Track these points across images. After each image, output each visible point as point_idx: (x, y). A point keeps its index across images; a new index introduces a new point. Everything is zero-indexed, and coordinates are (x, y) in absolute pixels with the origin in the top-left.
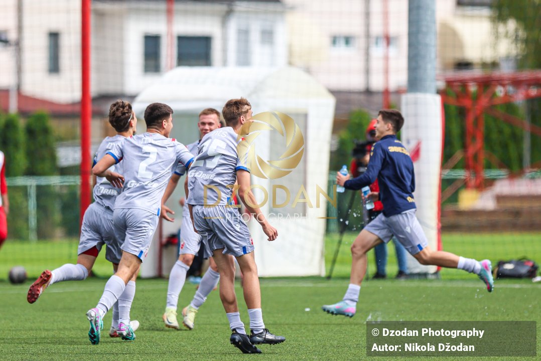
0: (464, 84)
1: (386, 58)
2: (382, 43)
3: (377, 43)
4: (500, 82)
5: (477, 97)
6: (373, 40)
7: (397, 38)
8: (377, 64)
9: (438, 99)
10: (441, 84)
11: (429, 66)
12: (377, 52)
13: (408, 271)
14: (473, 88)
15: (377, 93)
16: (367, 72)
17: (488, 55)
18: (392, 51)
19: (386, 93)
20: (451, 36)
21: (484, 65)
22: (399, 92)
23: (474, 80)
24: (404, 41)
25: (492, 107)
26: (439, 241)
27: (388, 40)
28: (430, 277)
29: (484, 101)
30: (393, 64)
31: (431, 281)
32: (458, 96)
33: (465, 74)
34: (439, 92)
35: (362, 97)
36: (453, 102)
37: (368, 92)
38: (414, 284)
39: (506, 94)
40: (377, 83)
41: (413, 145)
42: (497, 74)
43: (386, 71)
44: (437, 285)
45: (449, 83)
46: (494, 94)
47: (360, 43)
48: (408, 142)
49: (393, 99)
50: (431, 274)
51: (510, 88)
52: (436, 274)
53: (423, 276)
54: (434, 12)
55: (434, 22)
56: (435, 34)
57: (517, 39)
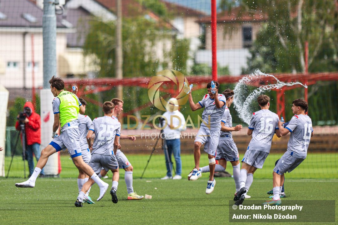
1: (33, 72)
2: (31, 65)
3: (29, 65)
4: (87, 83)
6: (27, 64)
7: (38, 63)
8: (29, 75)
12: (29, 69)
13: (44, 174)
15: (29, 89)
16: (24, 79)
17: (81, 71)
18: (36, 69)
19: (33, 89)
20: (64, 62)
22: (39, 88)
23: (75, 83)
24: (41, 64)
26: (59, 160)
27: (34, 64)
28: (55, 177)
30: (36, 75)
31: (55, 178)
33: (71, 80)
35: (22, 91)
37: (25, 88)
38: (47, 180)
39: (91, 90)
40: (29, 84)
41: (46, 114)
42: (86, 79)
43: (33, 79)
44: (58, 180)
46: (85, 90)
47: (21, 65)
48: (44, 113)
49: (36, 91)
50: (55, 175)
51: (92, 87)
52: (58, 175)
53: (52, 176)
54: (55, 50)
55: (55, 55)
56: (56, 61)
57: (95, 63)
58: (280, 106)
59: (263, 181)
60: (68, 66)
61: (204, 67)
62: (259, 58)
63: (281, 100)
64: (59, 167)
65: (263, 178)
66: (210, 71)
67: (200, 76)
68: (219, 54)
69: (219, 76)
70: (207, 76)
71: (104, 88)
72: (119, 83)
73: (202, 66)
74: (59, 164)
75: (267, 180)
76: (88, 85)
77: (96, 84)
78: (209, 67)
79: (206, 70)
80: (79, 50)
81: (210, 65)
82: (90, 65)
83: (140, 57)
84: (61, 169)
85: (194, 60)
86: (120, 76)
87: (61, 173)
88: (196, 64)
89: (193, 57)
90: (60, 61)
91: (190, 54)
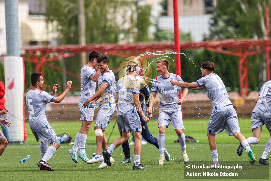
0: (34, 52)
4: (51, 51)
5: (40, 58)
7: (0, 30)
9: (21, 59)
10: (23, 52)
11: (17, 43)
14: (38, 54)
17: (44, 38)
20: (26, 29)
21: (43, 43)
23: (39, 50)
25: (48, 62)
26: (24, 127)
28: (21, 143)
29: (44, 60)
31: (21, 145)
32: (31, 58)
33: (34, 47)
34: (22, 56)
36: (29, 60)
39: (54, 56)
41: (10, 81)
42: (50, 46)
44: (24, 147)
45: (27, 51)
46: (49, 56)
50: (21, 142)
51: (56, 54)
52: (23, 142)
53: (18, 143)
54: (18, 17)
55: (18, 22)
56: (18, 28)
57: (58, 30)
58: (243, 72)
59: (228, 146)
60: (31, 33)
61: (166, 33)
62: (221, 24)
63: (244, 65)
64: (25, 134)
65: (228, 143)
66: (173, 37)
67: (163, 42)
68: (181, 20)
69: (181, 42)
70: (169, 42)
71: (67, 55)
72: (83, 49)
73: (165, 32)
74: (24, 131)
75: (232, 144)
76: (52, 52)
77: (59, 51)
78: (171, 34)
79: (169, 36)
80: (42, 17)
81: (173, 31)
82: (52, 31)
83: (102, 23)
84: (27, 135)
85: (157, 26)
86: (83, 42)
87: (27, 139)
88: (158, 30)
89: (155, 24)
90: (22, 28)
91: (152, 20)
